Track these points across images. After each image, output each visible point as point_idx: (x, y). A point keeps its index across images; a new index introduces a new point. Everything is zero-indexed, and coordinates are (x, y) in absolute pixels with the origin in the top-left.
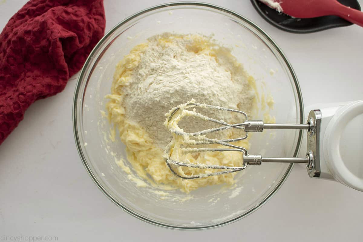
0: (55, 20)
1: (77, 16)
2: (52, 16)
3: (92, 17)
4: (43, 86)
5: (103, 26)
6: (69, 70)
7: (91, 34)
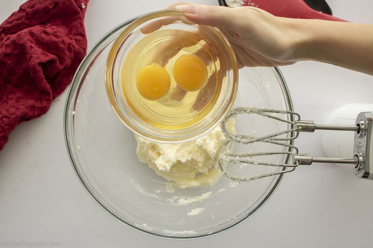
0: (34, 41)
1: (57, 36)
2: (30, 38)
3: (72, 38)
4: (27, 108)
5: (84, 47)
6: (52, 91)
7: (72, 55)
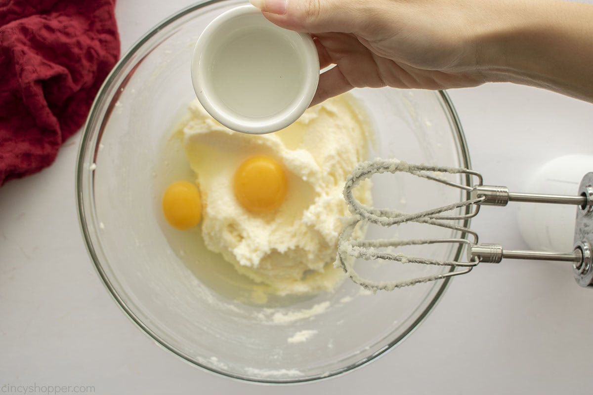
0: (28, 43)
1: (67, 34)
2: (22, 37)
3: (95, 37)
4: (17, 156)
5: (115, 52)
6: (62, 129)
7: (95, 68)
